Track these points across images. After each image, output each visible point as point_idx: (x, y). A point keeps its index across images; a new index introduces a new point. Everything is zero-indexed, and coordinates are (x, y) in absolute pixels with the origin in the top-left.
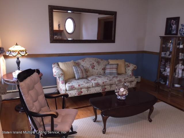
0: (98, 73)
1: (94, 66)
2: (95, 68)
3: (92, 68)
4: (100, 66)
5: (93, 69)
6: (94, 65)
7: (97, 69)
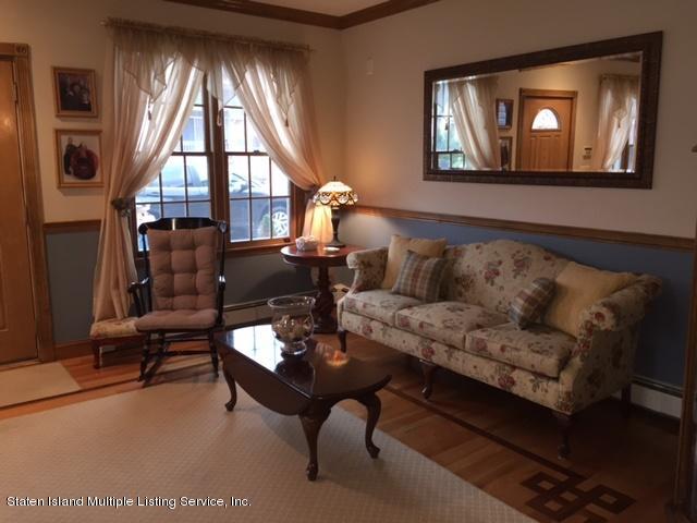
0: (500, 303)
1: (498, 274)
2: (498, 280)
3: (487, 279)
4: (519, 277)
5: (489, 285)
6: (500, 269)
7: (502, 288)
